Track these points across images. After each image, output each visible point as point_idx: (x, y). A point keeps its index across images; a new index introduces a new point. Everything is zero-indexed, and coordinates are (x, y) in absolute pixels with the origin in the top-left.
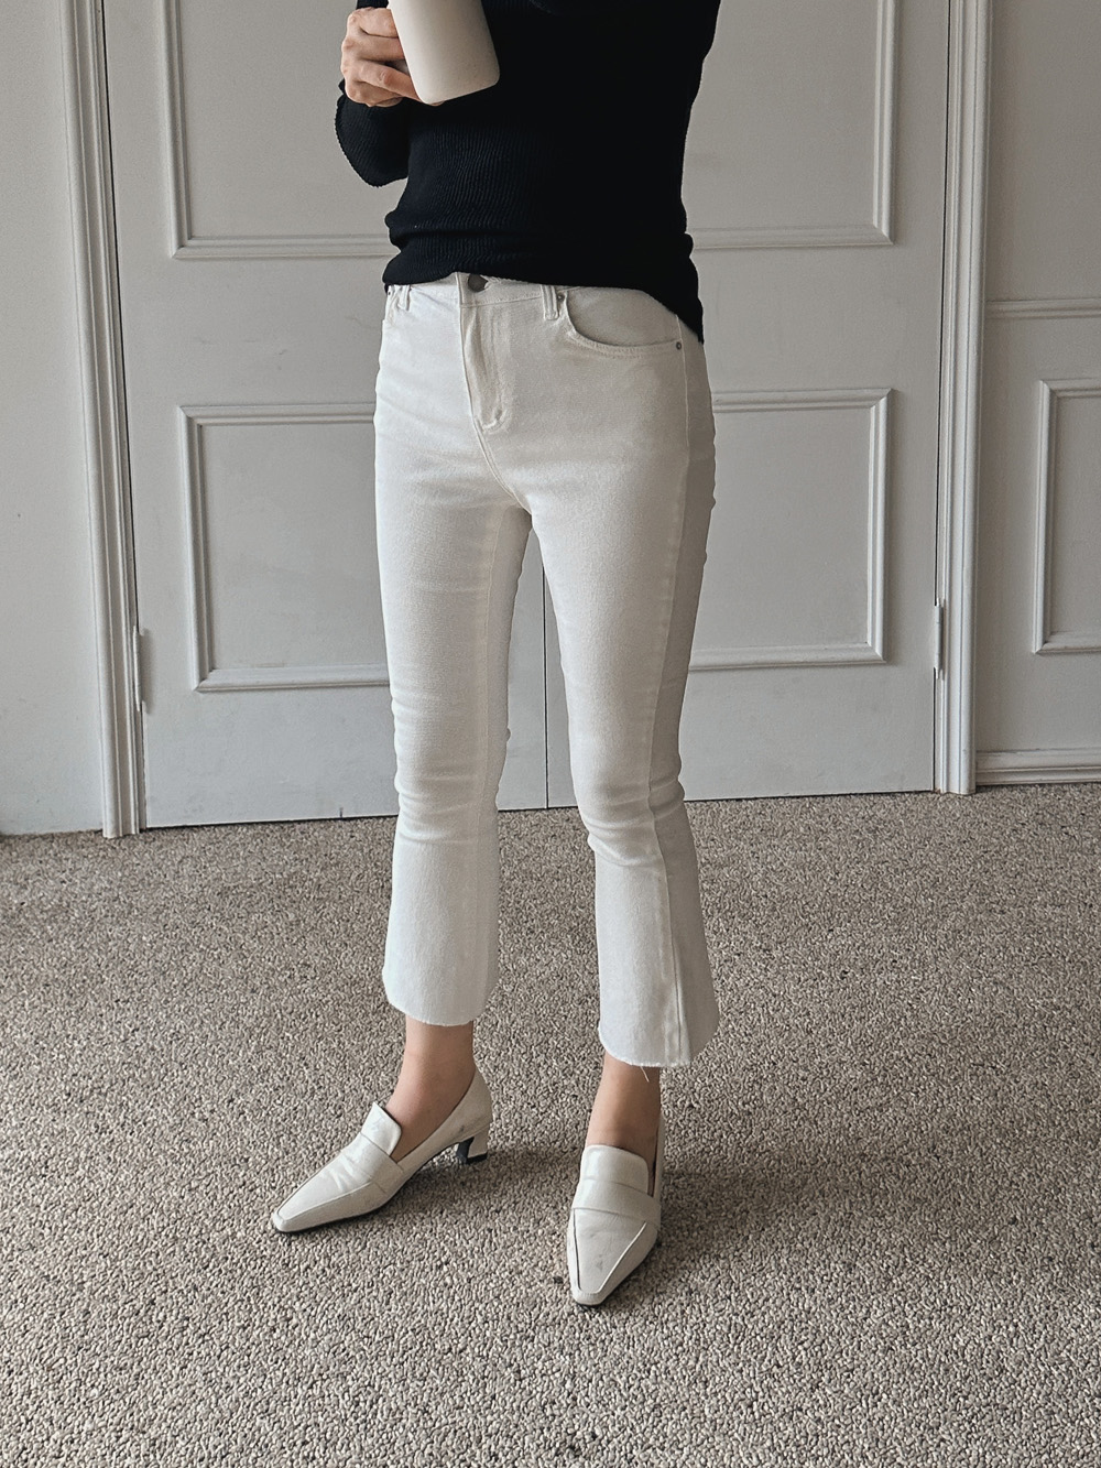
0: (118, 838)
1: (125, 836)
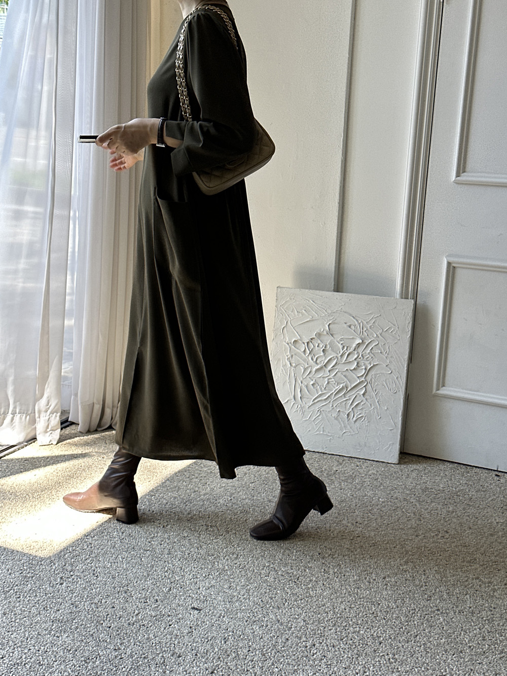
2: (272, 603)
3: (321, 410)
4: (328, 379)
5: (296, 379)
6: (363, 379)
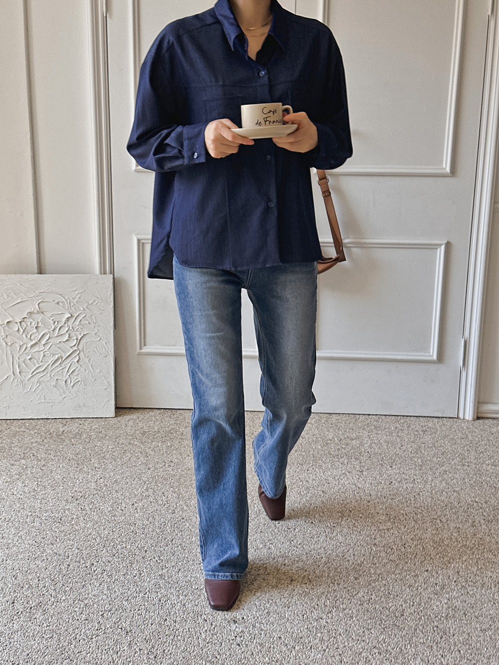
2: (46, 542)
3: (40, 381)
4: (44, 352)
5: (13, 357)
6: (75, 348)
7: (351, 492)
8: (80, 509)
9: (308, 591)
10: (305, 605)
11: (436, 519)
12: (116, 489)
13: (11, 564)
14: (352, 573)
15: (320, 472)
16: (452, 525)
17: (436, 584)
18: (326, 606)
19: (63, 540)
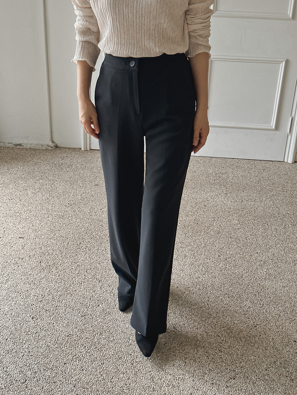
0: (85, 151)
1: (86, 150)
7: (220, 206)
8: (73, 211)
9: (193, 262)
10: (191, 270)
11: (265, 223)
12: (92, 200)
13: (38, 241)
14: (217, 253)
15: (204, 193)
16: (273, 227)
17: (261, 260)
18: (202, 271)
19: (64, 229)
